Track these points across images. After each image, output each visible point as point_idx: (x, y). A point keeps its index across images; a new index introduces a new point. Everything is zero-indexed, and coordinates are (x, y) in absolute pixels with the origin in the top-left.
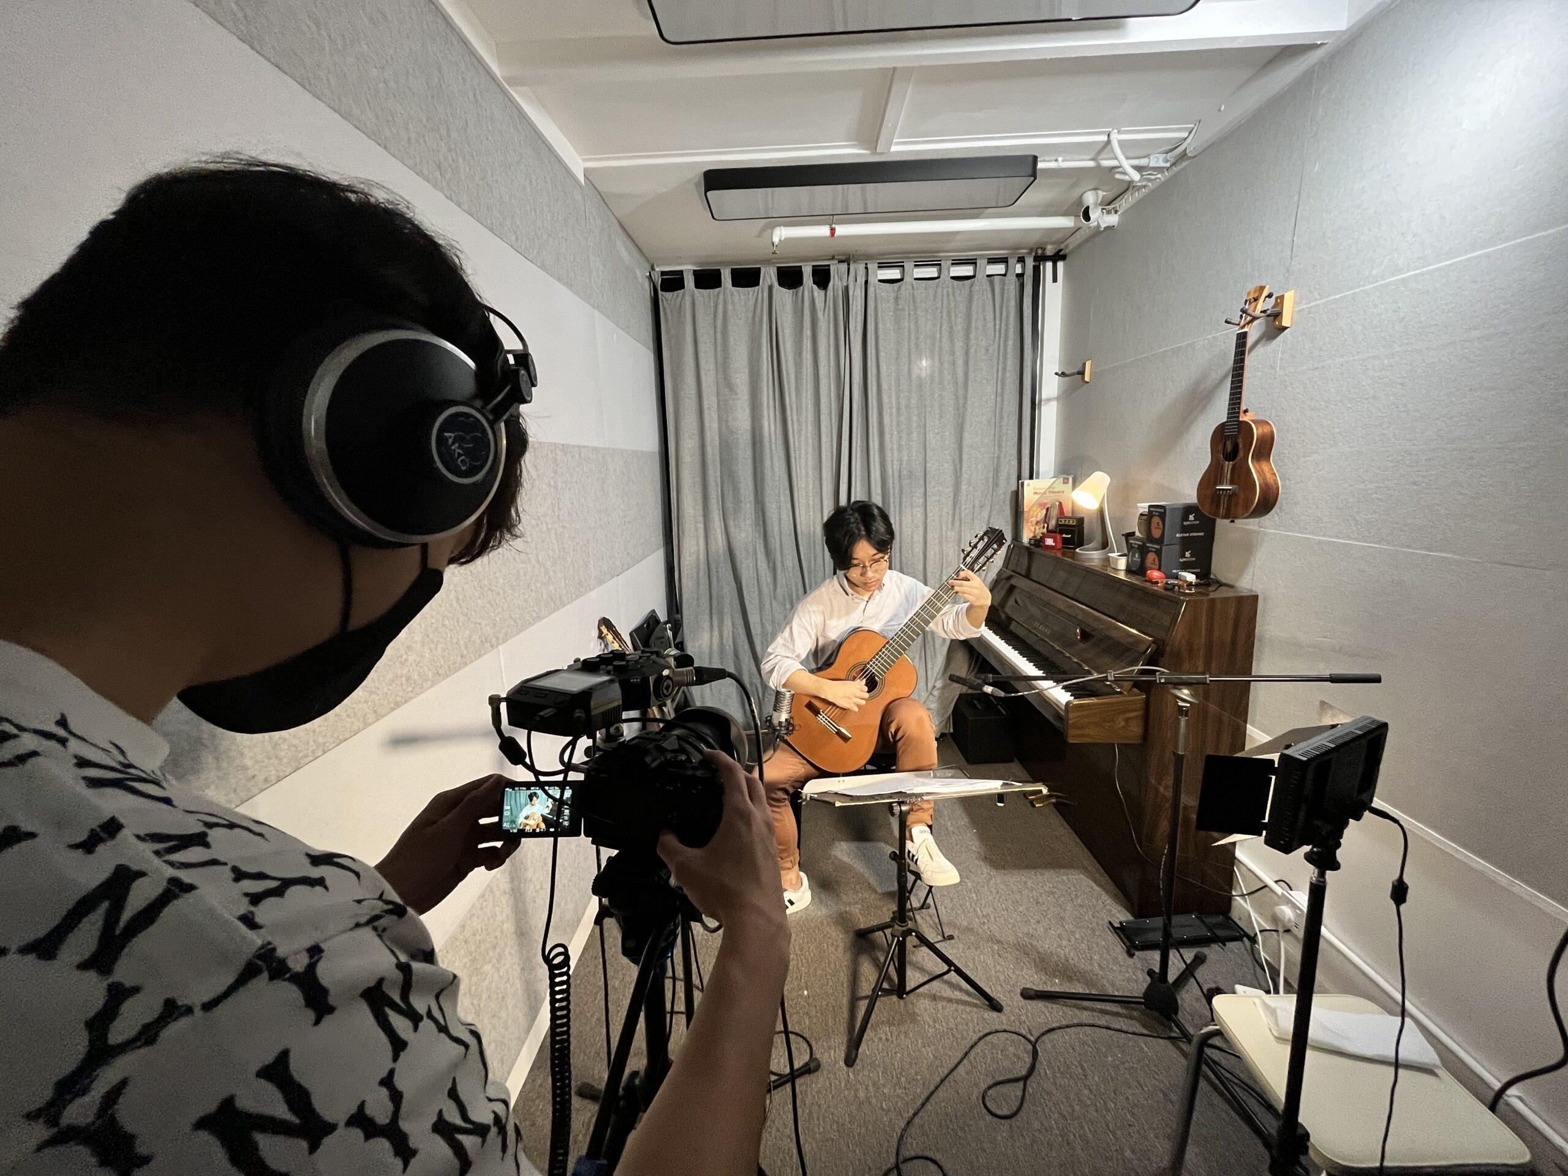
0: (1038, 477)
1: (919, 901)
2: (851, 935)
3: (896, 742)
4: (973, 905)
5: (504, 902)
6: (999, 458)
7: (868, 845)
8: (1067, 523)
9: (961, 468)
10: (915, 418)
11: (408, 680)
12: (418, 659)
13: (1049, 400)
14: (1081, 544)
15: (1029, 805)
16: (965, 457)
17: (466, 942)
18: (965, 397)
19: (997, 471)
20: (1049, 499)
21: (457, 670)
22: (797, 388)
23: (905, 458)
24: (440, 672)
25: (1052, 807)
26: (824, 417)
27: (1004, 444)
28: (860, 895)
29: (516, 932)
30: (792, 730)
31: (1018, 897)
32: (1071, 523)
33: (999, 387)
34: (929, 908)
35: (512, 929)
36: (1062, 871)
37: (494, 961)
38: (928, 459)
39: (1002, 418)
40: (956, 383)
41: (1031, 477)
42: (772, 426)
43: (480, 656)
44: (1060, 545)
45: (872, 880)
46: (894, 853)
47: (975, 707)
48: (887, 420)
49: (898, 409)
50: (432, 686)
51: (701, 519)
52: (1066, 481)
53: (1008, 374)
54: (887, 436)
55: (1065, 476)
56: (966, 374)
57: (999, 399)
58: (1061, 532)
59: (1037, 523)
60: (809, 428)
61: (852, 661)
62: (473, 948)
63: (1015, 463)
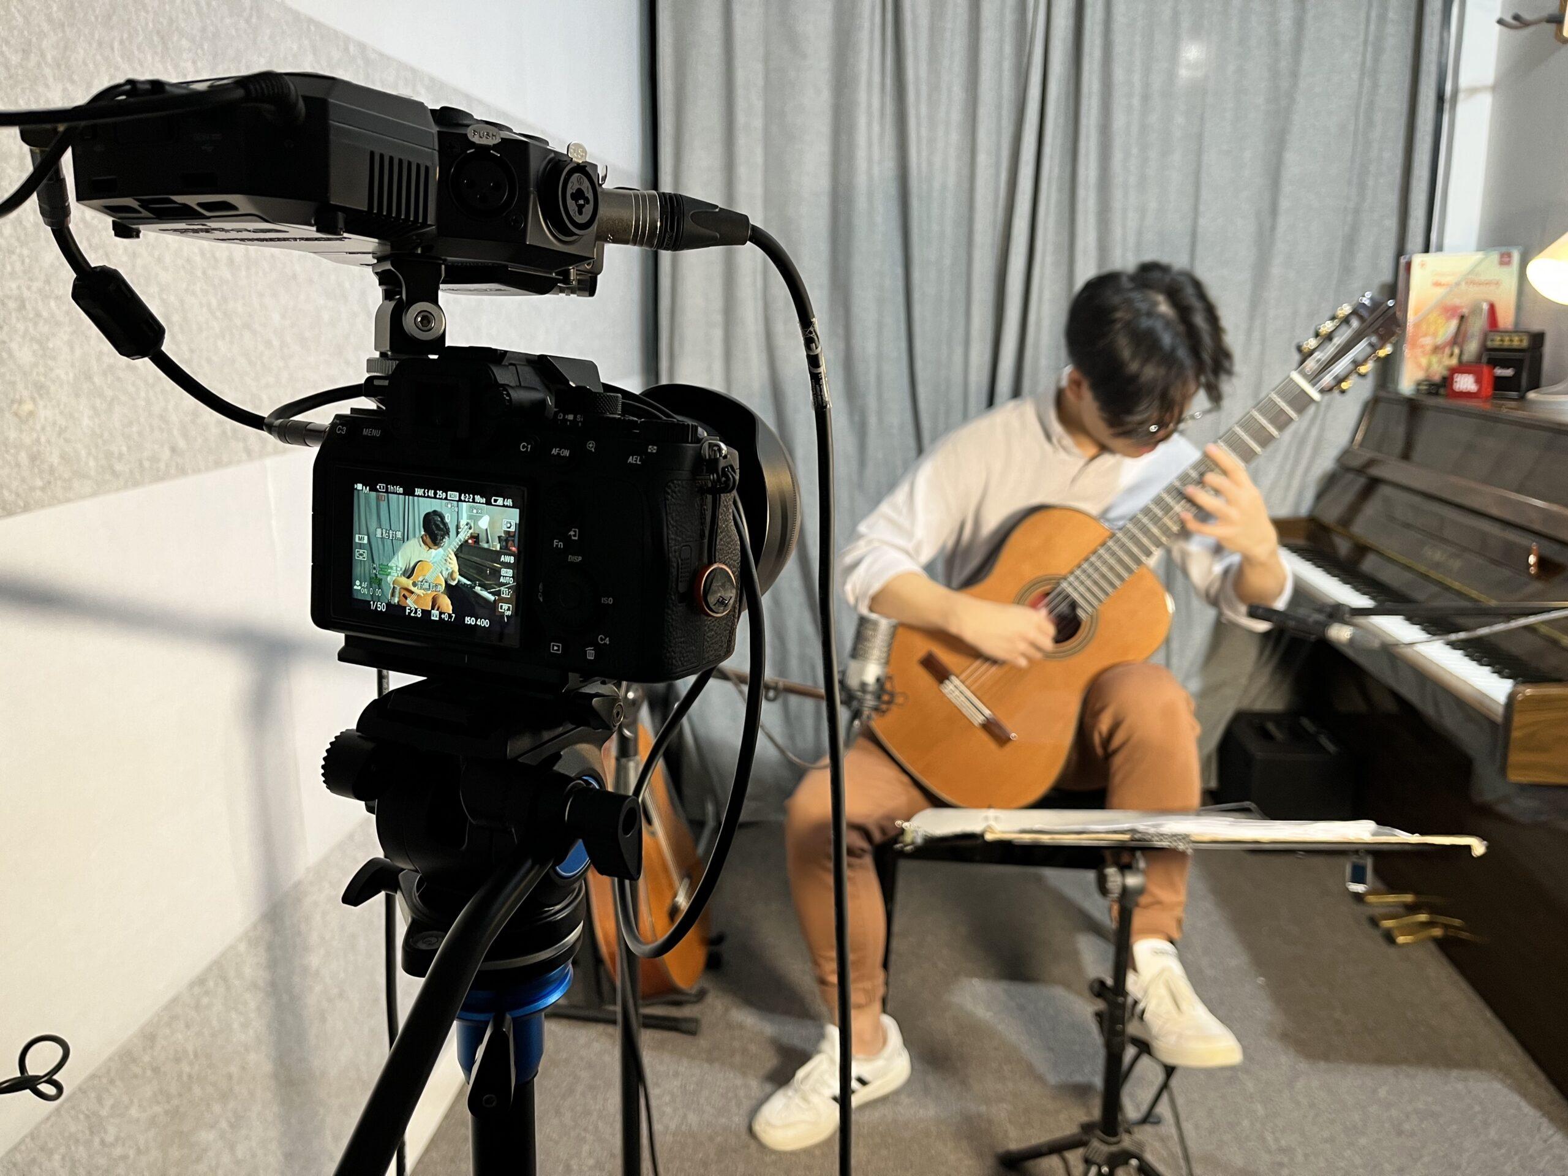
0: (1440, 248)
1: (1137, 1107)
2: (990, 1162)
3: (1109, 755)
4: (1258, 1126)
5: (253, 1005)
6: (1357, 211)
7: (1030, 990)
8: (1507, 344)
9: (1273, 228)
10: (1180, 120)
11: (33, 458)
12: (62, 422)
13: (1473, 91)
14: (1535, 385)
15: (1381, 941)
16: (1284, 204)
17: (156, 1070)
18: (1295, 75)
19: (1351, 242)
20: (1463, 301)
21: (159, 478)
22: (933, 48)
23: (1153, 205)
24: (118, 467)
25: (1432, 946)
26: (985, 111)
27: (1371, 183)
28: (1010, 1085)
29: (276, 1076)
30: (889, 702)
31: (1356, 1117)
32: (1516, 343)
33: (1369, 56)
34: (1158, 1122)
35: (267, 1067)
36: (1455, 1073)
37: (224, 1124)
38: (1202, 208)
39: (1370, 123)
40: (1276, 43)
41: (1426, 250)
42: (876, 128)
43: (218, 464)
44: (1488, 390)
45: (1040, 1060)
46: (1102, 983)
47: (1267, 736)
48: (1119, 121)
49: (1146, 98)
50: (94, 494)
51: (718, 318)
52: (1505, 259)
53: (1390, 29)
54: (1118, 156)
55: (1504, 249)
56: (1299, 24)
57: (1367, 82)
58: (1494, 362)
59: (1436, 349)
60: (952, 138)
61: (1029, 572)
62: (173, 1089)
63: (1391, 223)
